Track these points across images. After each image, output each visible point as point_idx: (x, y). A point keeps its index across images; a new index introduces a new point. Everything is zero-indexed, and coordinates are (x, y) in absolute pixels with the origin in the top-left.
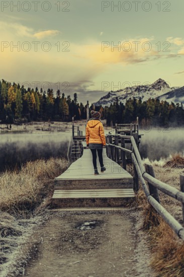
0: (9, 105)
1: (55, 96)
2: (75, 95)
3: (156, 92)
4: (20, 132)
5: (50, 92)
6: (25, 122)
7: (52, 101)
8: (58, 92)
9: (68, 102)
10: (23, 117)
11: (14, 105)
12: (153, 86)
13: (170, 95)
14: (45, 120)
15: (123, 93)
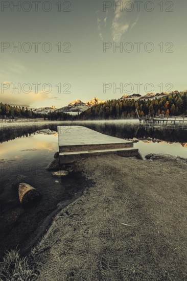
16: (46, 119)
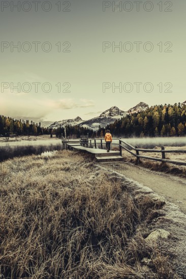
0: (6, 128)
1: (30, 123)
2: (40, 123)
3: (76, 122)
4: (14, 141)
5: (27, 121)
6: (15, 136)
7: (28, 126)
8: (32, 122)
9: (37, 126)
10: (14, 133)
11: (9, 128)
12: (75, 120)
13: (83, 124)
14: (25, 135)
15: (62, 123)
16: (54, 136)
